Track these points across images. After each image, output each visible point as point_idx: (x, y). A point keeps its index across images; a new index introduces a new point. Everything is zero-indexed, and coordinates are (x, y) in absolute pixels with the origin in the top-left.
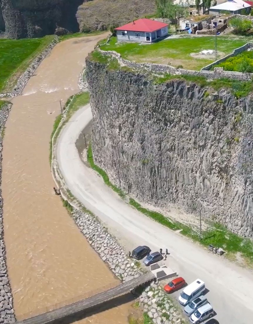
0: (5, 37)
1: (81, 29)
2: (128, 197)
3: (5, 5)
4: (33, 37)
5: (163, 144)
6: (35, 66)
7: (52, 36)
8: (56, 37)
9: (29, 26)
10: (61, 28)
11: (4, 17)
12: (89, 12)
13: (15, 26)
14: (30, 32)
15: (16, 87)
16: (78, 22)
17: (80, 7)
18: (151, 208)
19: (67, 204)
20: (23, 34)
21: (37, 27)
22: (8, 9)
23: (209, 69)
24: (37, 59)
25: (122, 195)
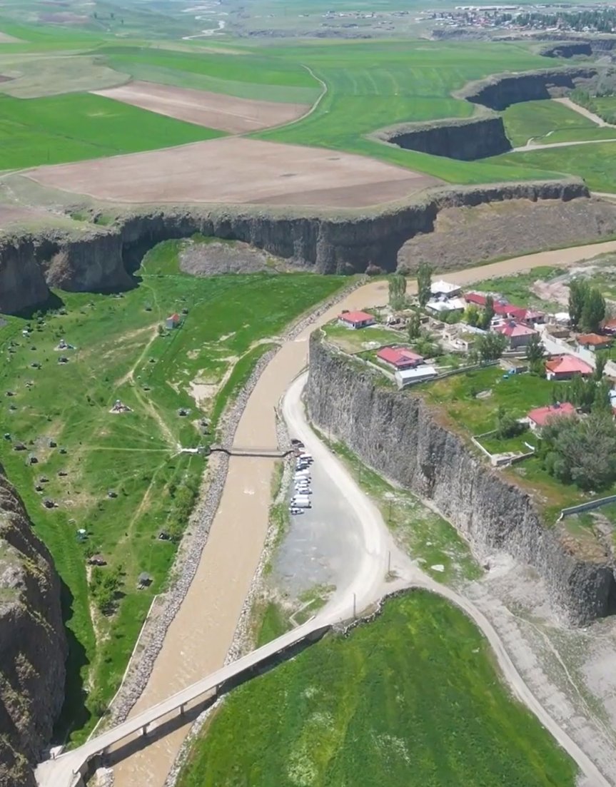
0: (313, 271)
1: (398, 270)
2: (310, 421)
3: (321, 238)
4: (342, 274)
5: (329, 391)
6: (321, 313)
7: (361, 275)
8: (365, 277)
9: (340, 263)
10: (375, 267)
11: (318, 249)
12: (416, 249)
13: (325, 261)
14: (339, 269)
15: (292, 332)
16: (398, 260)
17: (408, 242)
18: (317, 427)
19: (277, 416)
20: (331, 270)
21: (348, 264)
22: (323, 243)
23: (352, 355)
24: (327, 304)
25: (308, 419)
